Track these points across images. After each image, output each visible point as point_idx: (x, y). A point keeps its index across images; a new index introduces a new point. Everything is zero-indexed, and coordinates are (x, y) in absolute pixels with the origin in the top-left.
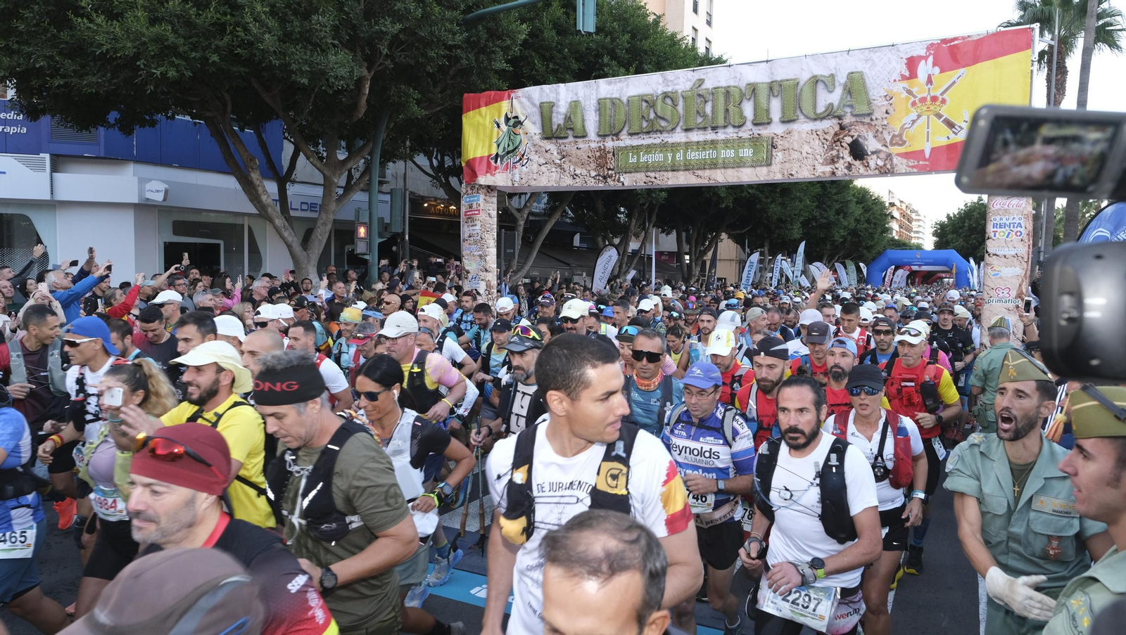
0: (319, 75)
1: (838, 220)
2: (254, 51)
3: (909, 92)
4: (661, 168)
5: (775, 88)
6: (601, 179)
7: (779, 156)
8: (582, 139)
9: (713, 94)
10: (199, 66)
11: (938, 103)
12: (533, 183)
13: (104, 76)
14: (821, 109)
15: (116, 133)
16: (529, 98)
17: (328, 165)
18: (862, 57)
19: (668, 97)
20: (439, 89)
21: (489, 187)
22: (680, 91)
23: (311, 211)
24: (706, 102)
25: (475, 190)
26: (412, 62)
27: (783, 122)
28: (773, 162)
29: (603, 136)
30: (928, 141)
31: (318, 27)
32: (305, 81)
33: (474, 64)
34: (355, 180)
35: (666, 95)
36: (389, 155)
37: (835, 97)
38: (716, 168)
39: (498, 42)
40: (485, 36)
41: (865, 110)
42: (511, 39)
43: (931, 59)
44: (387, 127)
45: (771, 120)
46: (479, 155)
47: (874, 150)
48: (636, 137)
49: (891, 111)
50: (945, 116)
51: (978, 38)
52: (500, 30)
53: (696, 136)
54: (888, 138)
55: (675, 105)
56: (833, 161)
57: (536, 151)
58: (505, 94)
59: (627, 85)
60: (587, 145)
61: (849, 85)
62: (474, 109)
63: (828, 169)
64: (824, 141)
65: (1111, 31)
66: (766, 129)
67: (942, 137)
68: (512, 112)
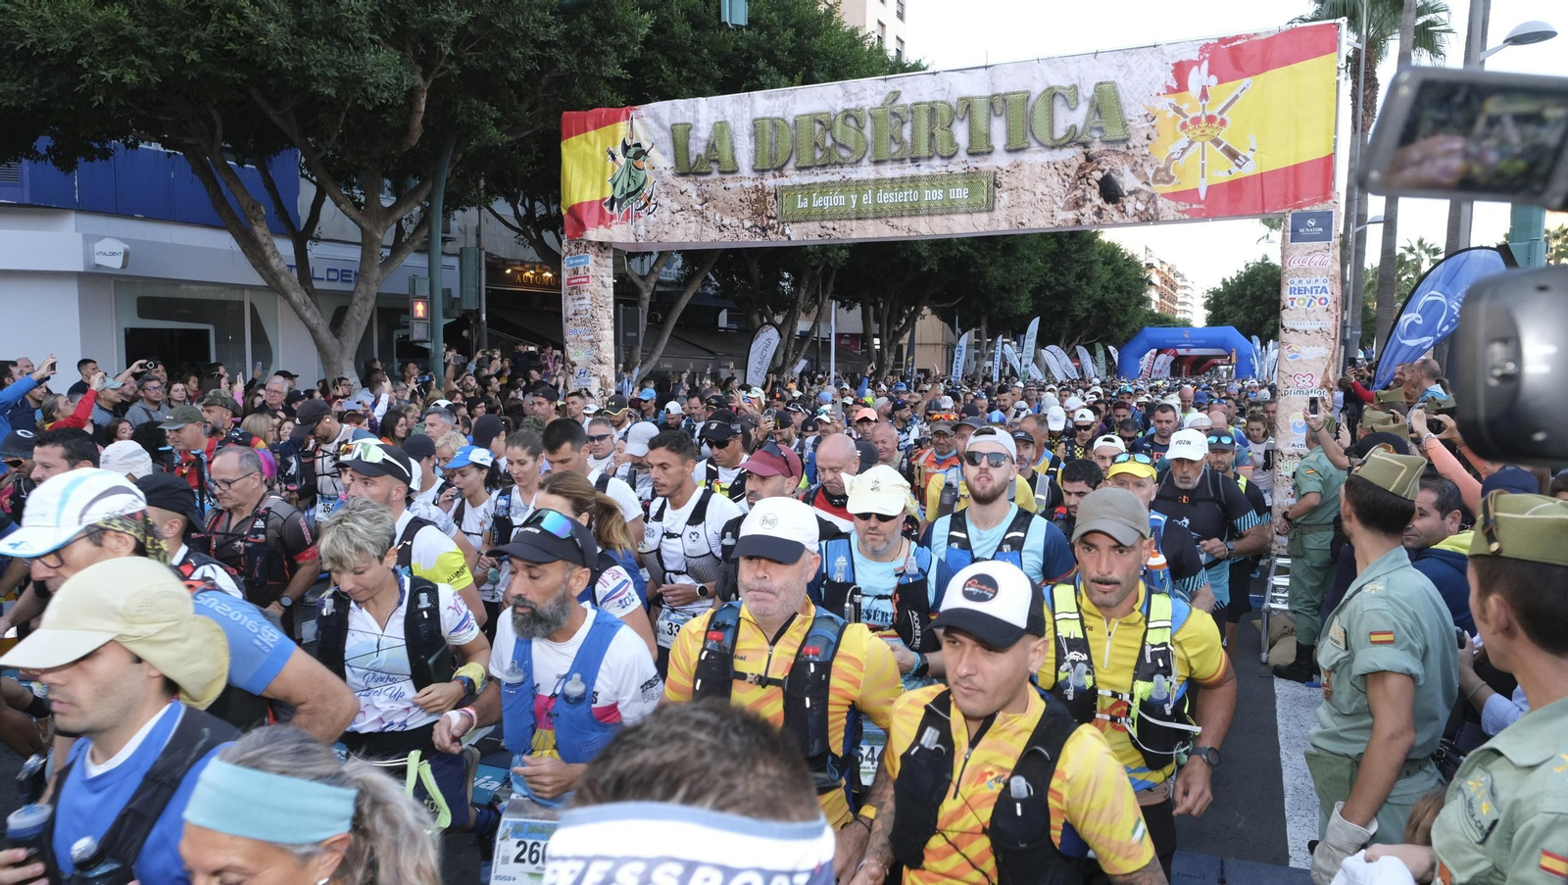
0: (351, 82)
1: (1080, 286)
2: (255, 48)
3: (1178, 110)
4: (841, 215)
5: (997, 103)
6: (759, 231)
7: (1004, 198)
8: (731, 176)
9: (912, 112)
10: (172, 68)
11: (1215, 125)
12: (664, 238)
13: (29, 82)
14: (1059, 133)
15: (49, 170)
16: (657, 118)
17: (365, 212)
18: (1115, 61)
19: (851, 116)
20: (526, 106)
21: (601, 244)
22: (867, 108)
23: (343, 281)
24: (903, 123)
25: (582, 249)
26: (487, 66)
27: (1009, 151)
28: (996, 206)
29: (761, 171)
30: (1203, 177)
31: (349, 14)
32: (331, 91)
33: (576, 69)
34: (406, 236)
35: (847, 114)
36: (455, 201)
37: (1079, 117)
38: (918, 215)
39: (610, 39)
40: (591, 29)
41: (1118, 134)
42: (629, 34)
43: (1205, 65)
44: (453, 160)
45: (993, 148)
46: (587, 198)
47: (1132, 189)
48: (807, 172)
49: (1153, 135)
50: (1226, 142)
51: (1268, 36)
52: (613, 21)
53: (889, 171)
54: (1150, 173)
55: (860, 127)
56: (1077, 204)
57: (668, 193)
58: (624, 110)
59: (794, 100)
60: (738, 184)
61: (1097, 99)
62: (577, 134)
63: (1071, 215)
64: (1065, 177)
65: (1434, 32)
66: (986, 160)
67: (1222, 171)
68: (632, 138)
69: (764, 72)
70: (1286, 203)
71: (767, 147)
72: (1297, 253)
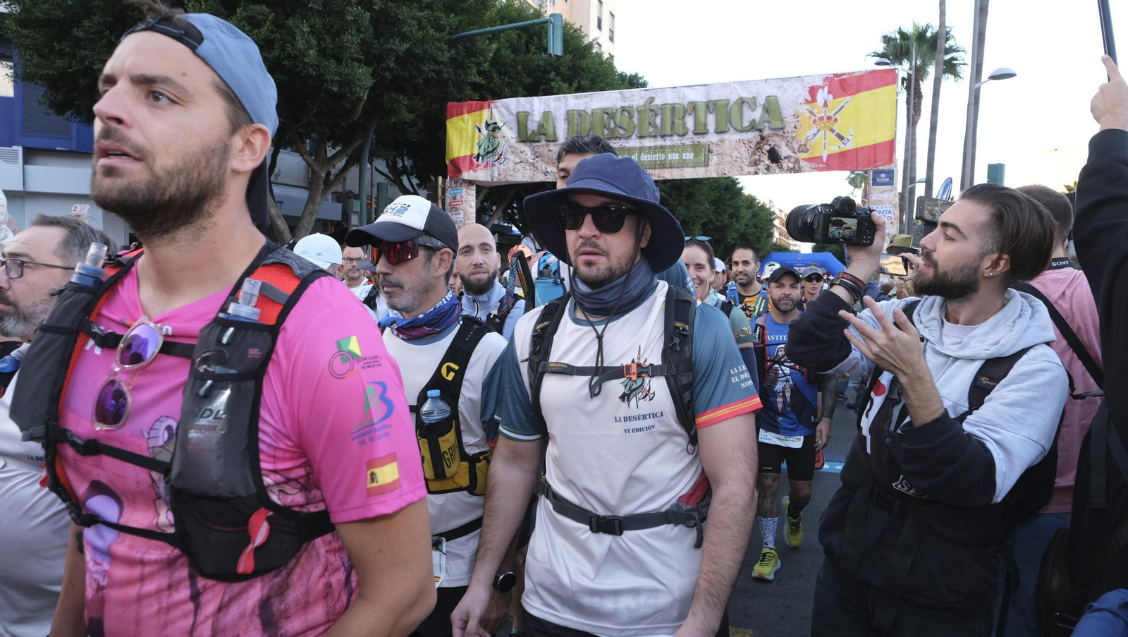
1: (732, 223)
2: (297, 63)
3: (811, 113)
5: (711, 106)
7: (714, 159)
8: (553, 143)
9: (662, 109)
11: (832, 121)
12: (510, 178)
14: (746, 124)
16: (507, 108)
18: (777, 85)
21: (470, 181)
22: (635, 106)
24: (656, 115)
25: (459, 184)
26: (407, 74)
27: (717, 132)
28: (710, 163)
30: (825, 149)
31: (349, 45)
32: (335, 89)
33: (453, 77)
35: (623, 109)
37: (757, 114)
38: (664, 168)
39: (473, 59)
41: (778, 125)
42: (484, 56)
43: (826, 89)
44: (377, 129)
45: (708, 130)
46: (462, 154)
47: (786, 156)
49: (798, 126)
50: (837, 131)
51: (860, 74)
52: (474, 49)
53: (648, 143)
55: (631, 117)
56: (755, 163)
57: (512, 152)
58: (486, 103)
59: (592, 100)
61: (767, 105)
62: (457, 115)
63: (752, 169)
64: (749, 148)
65: (956, 64)
66: (704, 137)
67: (835, 147)
68: (491, 119)
69: (553, 80)
70: (869, 165)
71: (575, 126)
72: (875, 192)
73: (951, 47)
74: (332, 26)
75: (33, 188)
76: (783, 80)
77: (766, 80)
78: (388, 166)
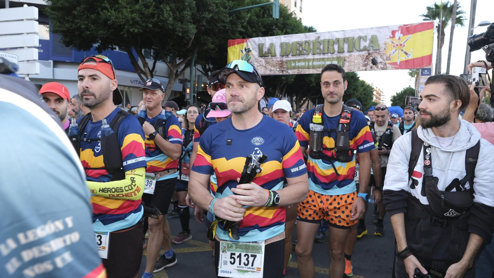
2: (165, 24)
3: (392, 42)
4: (303, 68)
5: (346, 40)
6: (281, 71)
7: (347, 64)
8: (274, 57)
9: (323, 42)
10: (144, 28)
11: (402, 46)
14: (362, 48)
16: (254, 42)
17: (172, 65)
18: (377, 30)
22: (311, 40)
24: (321, 44)
26: (211, 28)
27: (348, 52)
28: (345, 66)
29: (282, 56)
30: (399, 59)
31: (186, 15)
32: (180, 34)
33: (231, 29)
35: (306, 42)
37: (367, 44)
39: (240, 21)
40: (235, 18)
41: (377, 48)
42: (244, 19)
43: (400, 31)
45: (344, 51)
47: (380, 62)
48: (294, 56)
49: (386, 48)
50: (405, 51)
51: (416, 24)
52: (240, 16)
53: (317, 57)
55: (309, 45)
56: (366, 65)
57: (256, 61)
58: (245, 40)
59: (292, 38)
60: (276, 59)
61: (372, 40)
62: (232, 45)
63: (364, 68)
64: (363, 59)
65: (461, 20)
66: (342, 54)
67: (404, 58)
68: (247, 47)
69: (274, 29)
70: (420, 66)
71: (284, 50)
72: (422, 79)
73: (459, 11)
74: (179, 8)
75: (57, 77)
76: (379, 28)
77: (372, 28)
78: (202, 68)
